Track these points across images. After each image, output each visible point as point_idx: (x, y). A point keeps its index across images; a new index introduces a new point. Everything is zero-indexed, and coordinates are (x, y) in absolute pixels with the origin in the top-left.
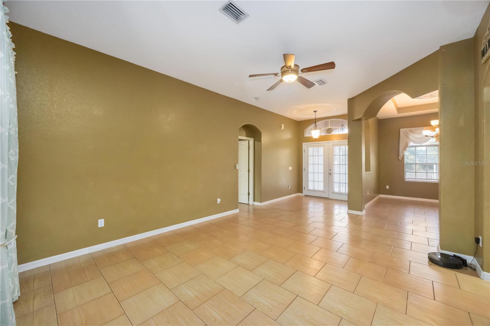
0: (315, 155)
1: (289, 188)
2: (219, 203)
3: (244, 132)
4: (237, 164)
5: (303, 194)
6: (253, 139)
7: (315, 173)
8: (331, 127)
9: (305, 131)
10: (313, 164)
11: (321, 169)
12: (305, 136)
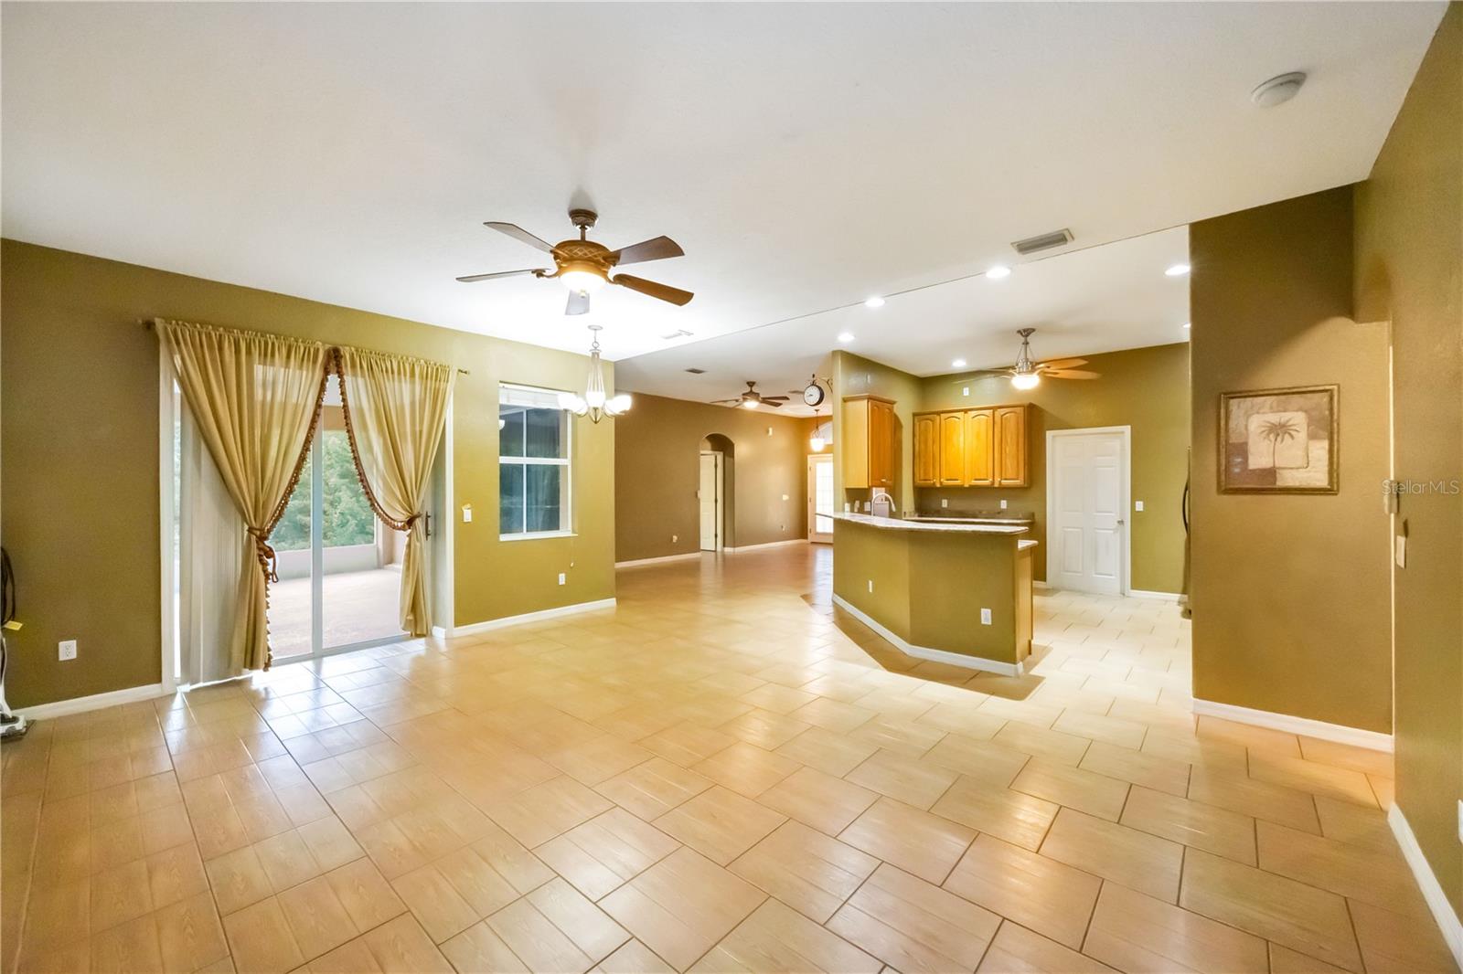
0: (824, 475)
1: (783, 530)
2: (675, 541)
3: (708, 445)
4: (698, 491)
5: (809, 541)
6: (722, 453)
10: (823, 491)
11: (831, 498)
12: (809, 446)
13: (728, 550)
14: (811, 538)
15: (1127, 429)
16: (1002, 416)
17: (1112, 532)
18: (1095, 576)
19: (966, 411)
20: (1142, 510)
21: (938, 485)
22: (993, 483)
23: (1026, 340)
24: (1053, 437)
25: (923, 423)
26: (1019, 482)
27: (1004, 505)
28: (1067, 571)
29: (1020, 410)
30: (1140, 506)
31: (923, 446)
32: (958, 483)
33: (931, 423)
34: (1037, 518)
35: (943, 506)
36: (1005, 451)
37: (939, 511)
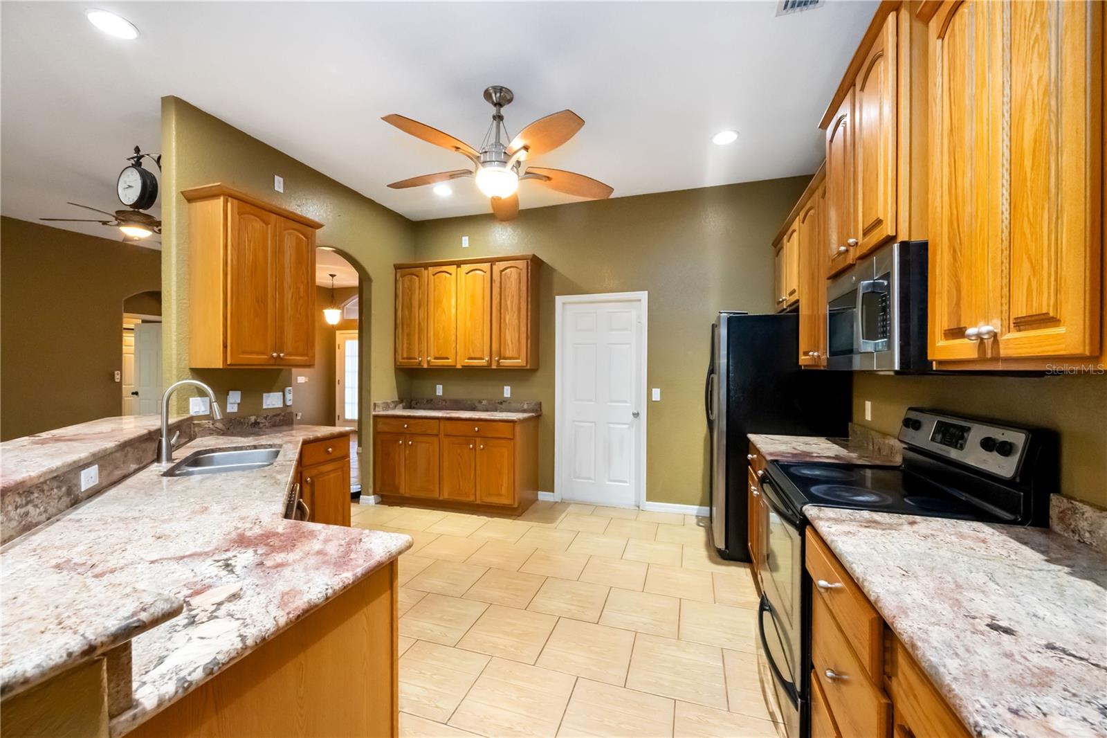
4: (116, 372)
15: (644, 295)
16: (502, 271)
17: (627, 426)
18: (608, 483)
19: (459, 264)
21: (425, 366)
22: (491, 363)
24: (564, 304)
25: (407, 278)
26: (519, 362)
27: (507, 392)
28: (579, 478)
29: (522, 264)
30: (656, 395)
31: (406, 312)
32: (450, 362)
33: (417, 279)
34: (545, 409)
35: (438, 394)
36: (505, 320)
37: (432, 400)
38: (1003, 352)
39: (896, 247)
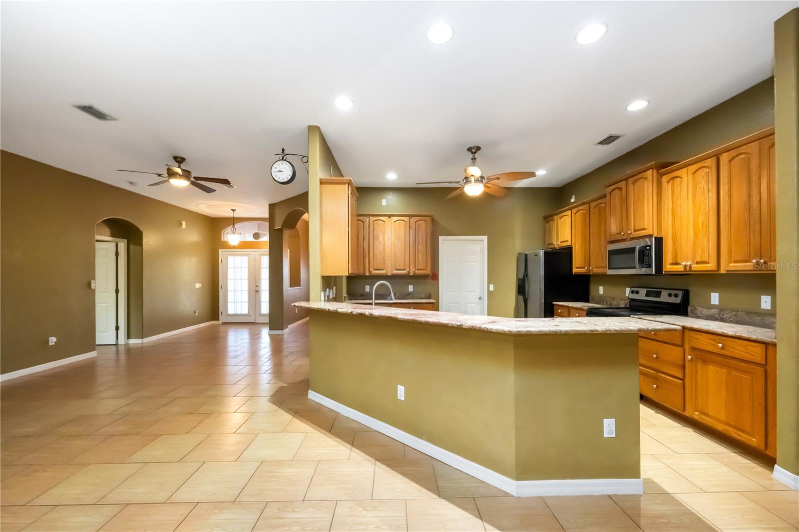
0: (236, 267)
1: (196, 314)
2: (54, 344)
3: (107, 230)
4: (92, 281)
5: (220, 322)
6: (126, 240)
7: (237, 291)
8: (258, 232)
9: (222, 233)
10: (235, 279)
11: (245, 285)
12: (222, 240)
13: (132, 341)
14: (222, 319)
15: (485, 238)
16: (416, 222)
17: (475, 304)
19: (389, 216)
20: (493, 290)
21: (367, 274)
22: (409, 272)
23: (474, 156)
24: (443, 241)
29: (429, 219)
30: (492, 288)
32: (383, 272)
35: (366, 291)
36: (418, 249)
37: (363, 294)
38: (693, 269)
39: (653, 238)
